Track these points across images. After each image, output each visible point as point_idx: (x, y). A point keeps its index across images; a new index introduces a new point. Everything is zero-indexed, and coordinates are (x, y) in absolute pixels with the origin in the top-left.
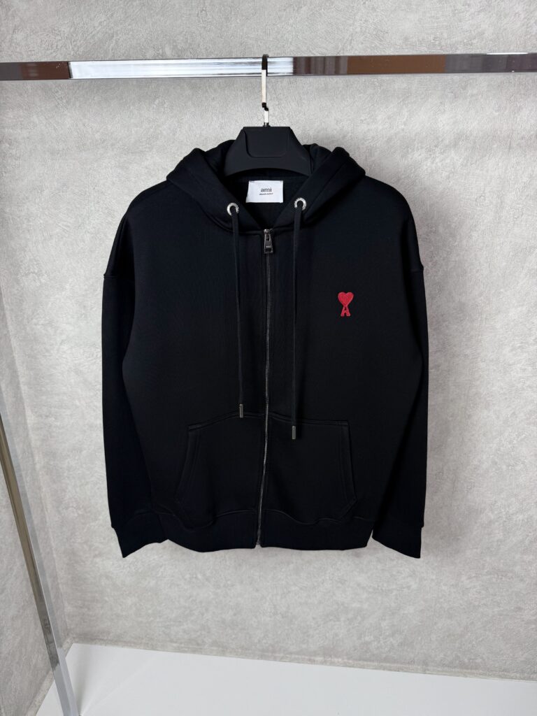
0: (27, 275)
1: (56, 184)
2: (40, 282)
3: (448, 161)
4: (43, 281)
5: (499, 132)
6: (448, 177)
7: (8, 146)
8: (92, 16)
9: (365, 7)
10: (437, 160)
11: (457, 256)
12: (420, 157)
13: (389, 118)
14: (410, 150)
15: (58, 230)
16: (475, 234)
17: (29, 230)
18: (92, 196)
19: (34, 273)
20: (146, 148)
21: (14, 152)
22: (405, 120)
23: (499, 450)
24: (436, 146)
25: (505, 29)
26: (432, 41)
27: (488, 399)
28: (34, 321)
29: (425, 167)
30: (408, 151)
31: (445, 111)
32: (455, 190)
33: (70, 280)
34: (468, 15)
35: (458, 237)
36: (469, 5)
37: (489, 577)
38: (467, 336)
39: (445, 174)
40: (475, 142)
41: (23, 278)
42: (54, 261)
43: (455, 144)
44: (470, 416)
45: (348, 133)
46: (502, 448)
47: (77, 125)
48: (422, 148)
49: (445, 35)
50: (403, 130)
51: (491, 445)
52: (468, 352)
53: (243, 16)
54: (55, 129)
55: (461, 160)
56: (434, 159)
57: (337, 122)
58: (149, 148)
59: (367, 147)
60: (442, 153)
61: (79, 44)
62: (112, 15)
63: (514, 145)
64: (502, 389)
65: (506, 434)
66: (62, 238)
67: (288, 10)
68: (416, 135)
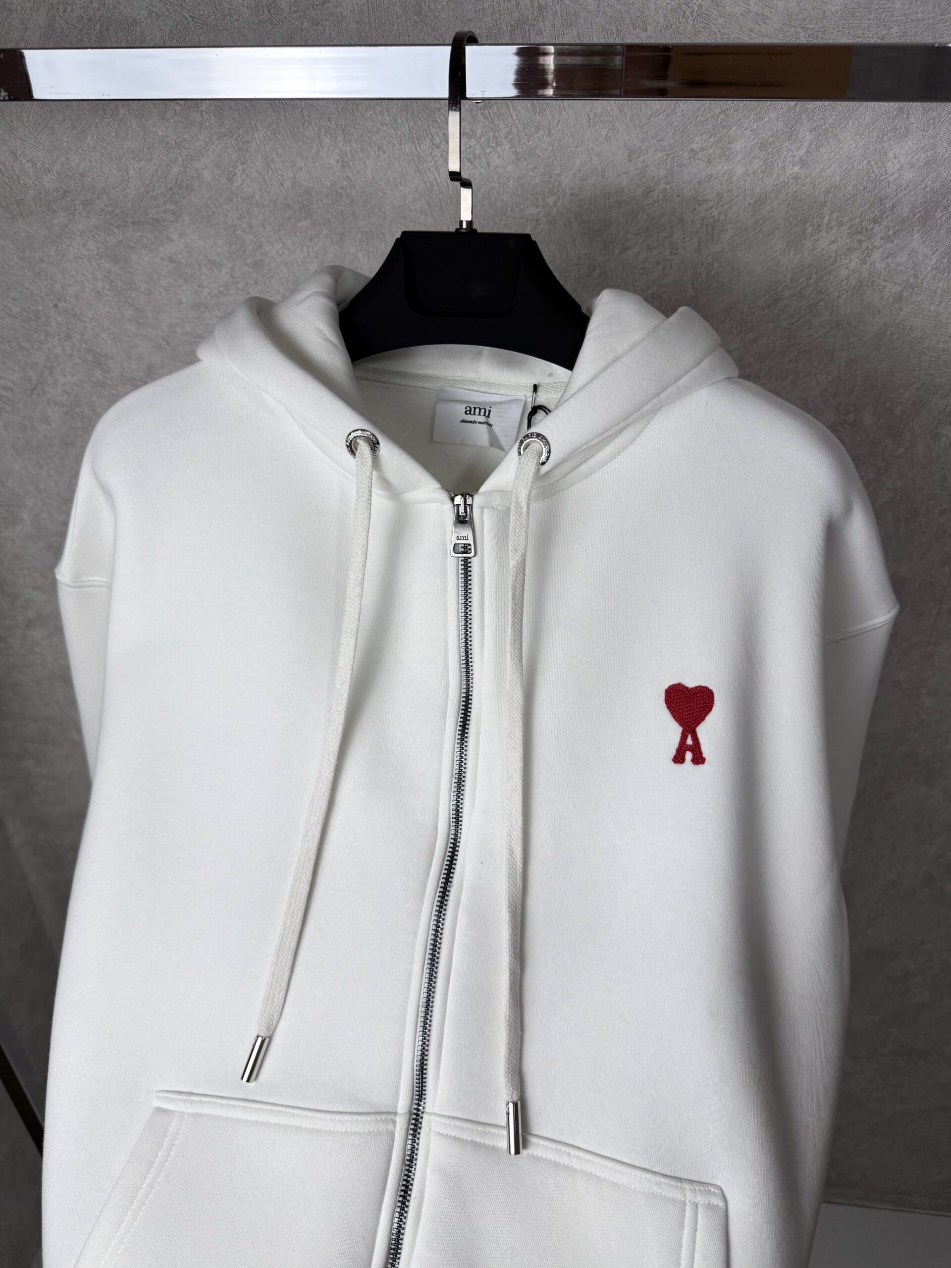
35: (907, 437)
39: (891, 290)
43: (924, 217)
56: (868, 251)
57: (633, 154)
58: (173, 212)
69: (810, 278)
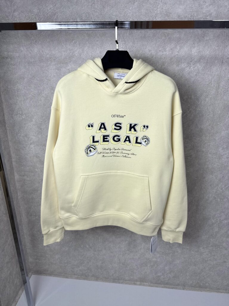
0: (17, 115)
1: (30, 76)
2: (22, 118)
3: (196, 68)
4: (23, 117)
5: (218, 56)
6: (196, 75)
7: (10, 59)
8: (47, 5)
9: (162, 3)
10: (192, 68)
11: (200, 108)
12: (184, 66)
13: (171, 49)
14: (180, 63)
15: (30, 96)
16: (207, 99)
17: (18, 96)
18: (45, 82)
19: (19, 114)
20: (68, 61)
21: (12, 62)
22: (178, 50)
23: (217, 192)
24: (191, 62)
25: (221, 13)
26: (190, 17)
27: (212, 170)
28: (19, 134)
29: (186, 70)
30: (179, 63)
31: (195, 46)
32: (199, 80)
33: (35, 117)
34: (205, 6)
35: (200, 100)
36: (206, 2)
37: (211, 248)
38: (204, 143)
39: (195, 73)
40: (208, 60)
41: (15, 116)
42: (29, 109)
43: (199, 61)
44: (204, 178)
45: (154, 56)
46: (218, 192)
47: (39, 51)
48: (185, 62)
49: (195, 15)
50: (177, 55)
51: (213, 190)
52: (204, 150)
53: (110, 6)
54: (30, 53)
55: (202, 67)
56: (190, 67)
57: (150, 51)
58: (70, 61)
59: (162, 61)
60: (193, 65)
61: (41, 17)
62: (55, 5)
63: (224, 61)
64: (218, 166)
65: (220, 185)
66: (32, 99)
67: (129, 4)
68: (183, 57)
69: (181, 72)
